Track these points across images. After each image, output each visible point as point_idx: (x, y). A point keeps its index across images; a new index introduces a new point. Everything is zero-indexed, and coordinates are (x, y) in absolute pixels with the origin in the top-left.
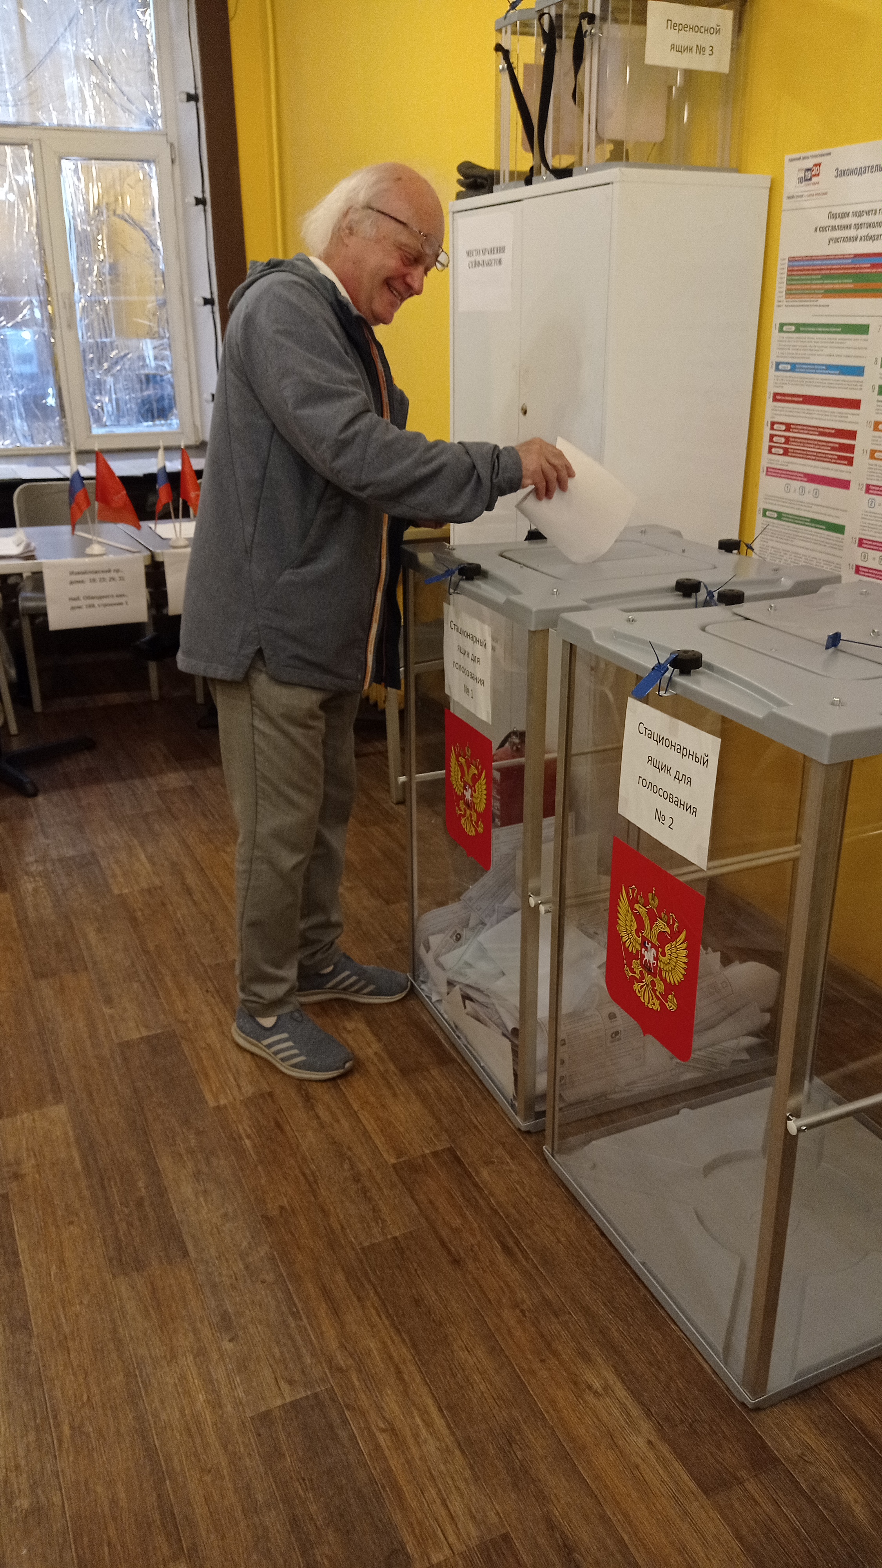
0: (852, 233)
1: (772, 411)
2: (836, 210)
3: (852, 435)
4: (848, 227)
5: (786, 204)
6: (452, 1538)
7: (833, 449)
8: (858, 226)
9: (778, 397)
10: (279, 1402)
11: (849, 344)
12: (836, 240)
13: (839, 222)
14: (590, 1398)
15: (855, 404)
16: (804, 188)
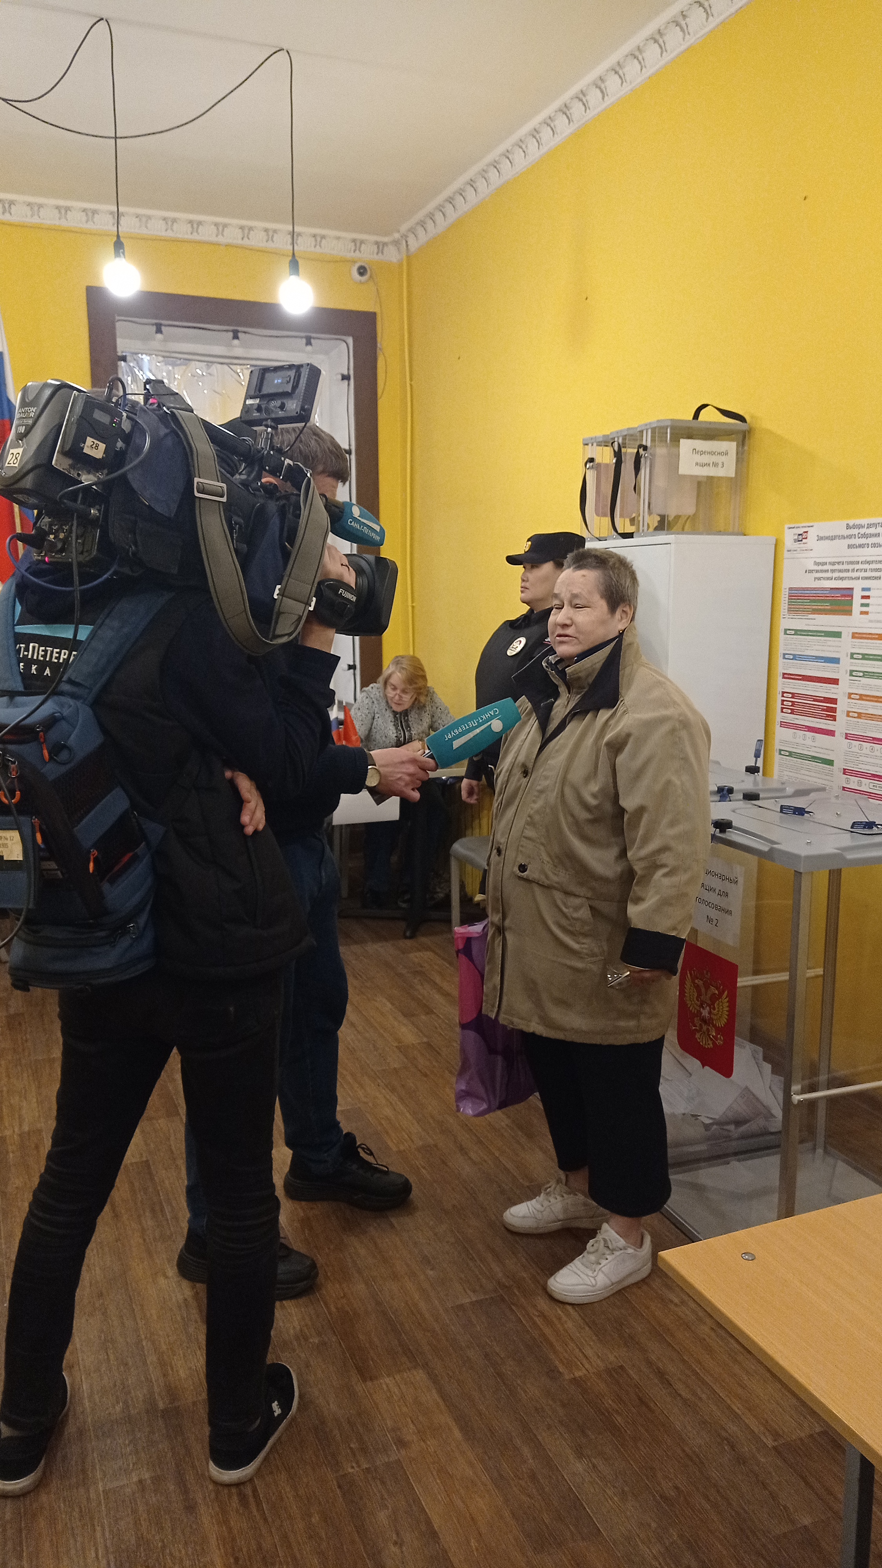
0: (829, 575)
1: (781, 685)
2: (818, 560)
3: (834, 701)
4: (827, 571)
5: (786, 554)
6: (587, 1366)
7: (823, 710)
8: (833, 571)
9: (785, 676)
10: (468, 1300)
11: (829, 643)
12: (819, 579)
13: (820, 568)
14: (672, 1307)
15: (835, 682)
16: (797, 545)
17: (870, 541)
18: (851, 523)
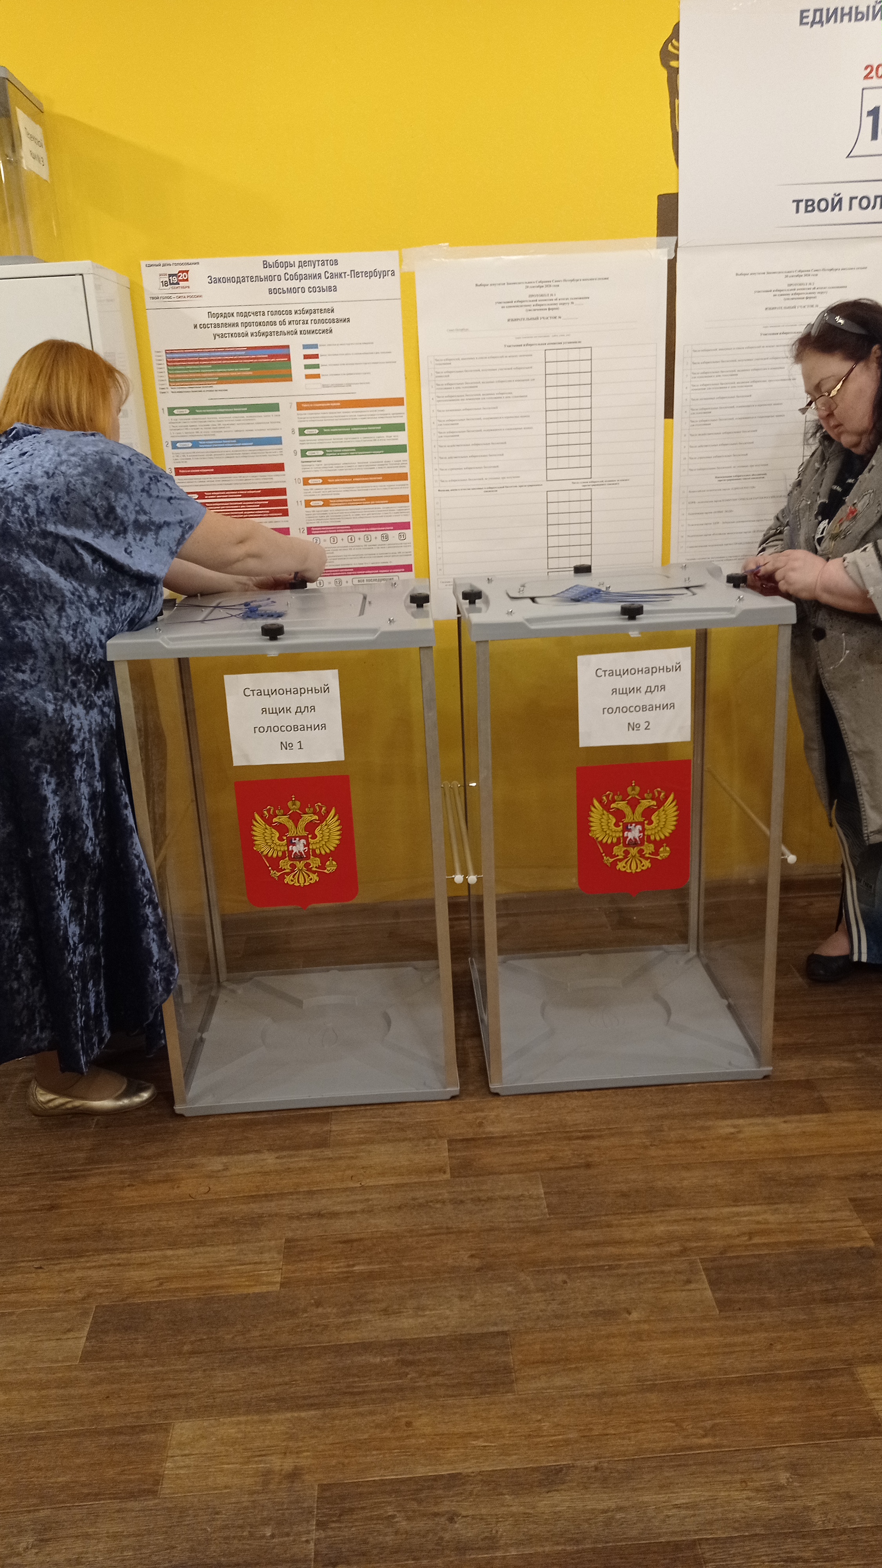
0: (240, 330)
2: (214, 311)
3: (283, 492)
4: (235, 325)
5: (150, 303)
7: (262, 506)
8: (246, 325)
9: (182, 471)
12: (223, 336)
13: (221, 320)
15: (279, 467)
16: (169, 289)
17: (306, 284)
18: (271, 259)
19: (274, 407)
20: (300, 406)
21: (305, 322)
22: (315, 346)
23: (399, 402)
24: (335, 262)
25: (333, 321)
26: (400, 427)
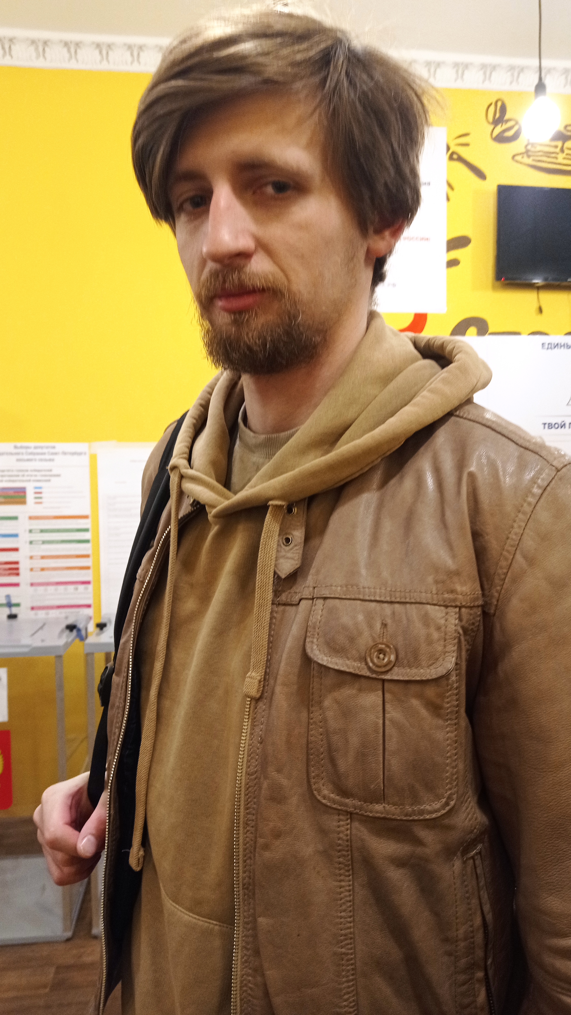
3: (17, 563)
7: (6, 570)
11: (6, 524)
15: (16, 550)
17: (38, 457)
18: (19, 444)
19: (15, 518)
20: (31, 518)
21: (36, 476)
22: (40, 488)
23: (86, 517)
24: (54, 447)
25: (51, 476)
26: (86, 530)
